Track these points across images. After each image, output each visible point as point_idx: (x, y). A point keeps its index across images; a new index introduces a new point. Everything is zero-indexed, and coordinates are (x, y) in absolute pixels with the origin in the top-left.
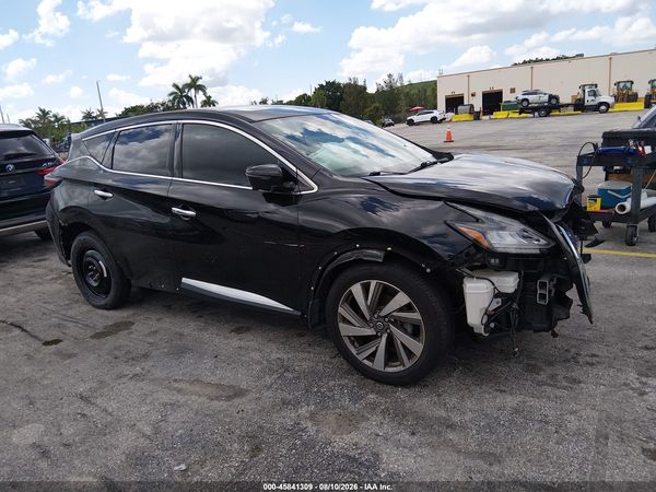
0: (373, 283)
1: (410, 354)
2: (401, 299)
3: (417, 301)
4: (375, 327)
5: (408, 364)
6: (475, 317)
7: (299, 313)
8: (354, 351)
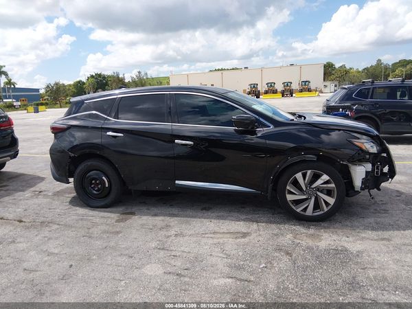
0: (309, 172)
1: (327, 204)
2: (325, 177)
3: (333, 178)
4: (308, 193)
5: (326, 209)
6: (358, 183)
7: (260, 192)
8: (293, 207)
